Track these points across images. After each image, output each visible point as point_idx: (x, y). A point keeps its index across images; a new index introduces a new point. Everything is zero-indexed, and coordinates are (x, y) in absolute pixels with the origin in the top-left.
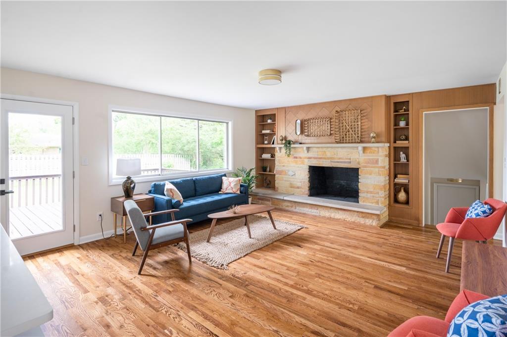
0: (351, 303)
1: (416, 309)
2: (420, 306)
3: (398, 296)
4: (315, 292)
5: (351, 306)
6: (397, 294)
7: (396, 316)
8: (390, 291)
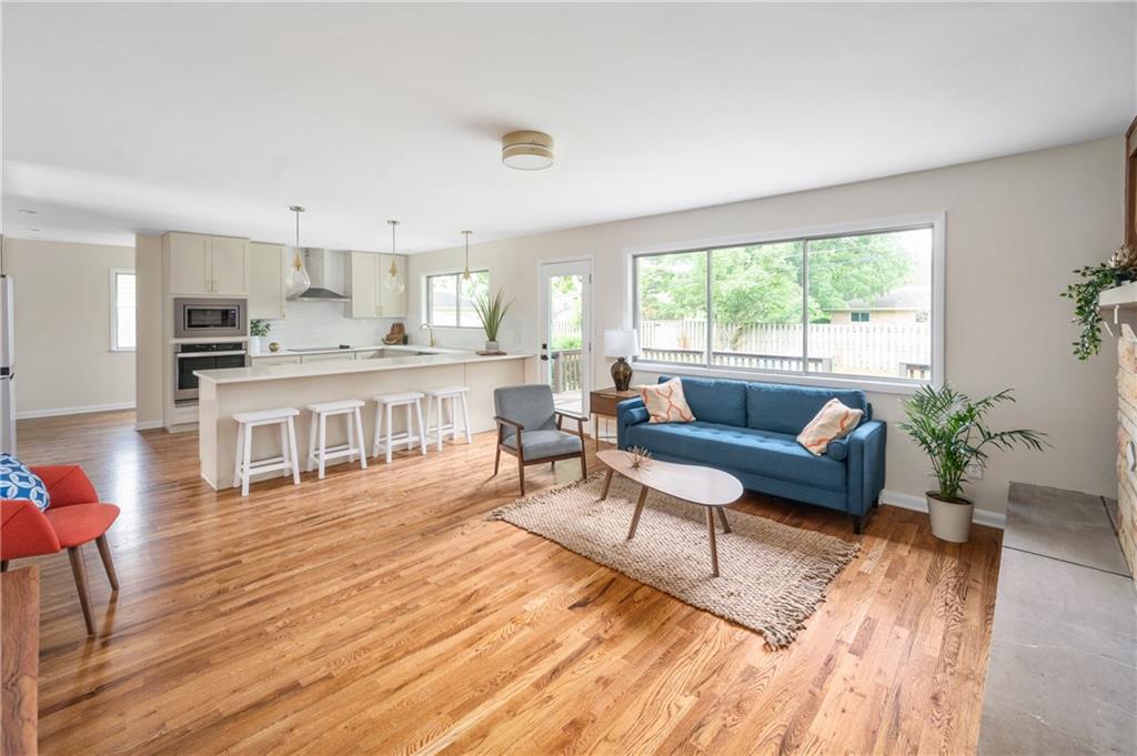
0: (286, 627)
1: (168, 721)
2: (162, 736)
3: (231, 711)
4: (354, 592)
5: (280, 624)
6: (235, 714)
7: (194, 674)
8: (259, 705)
